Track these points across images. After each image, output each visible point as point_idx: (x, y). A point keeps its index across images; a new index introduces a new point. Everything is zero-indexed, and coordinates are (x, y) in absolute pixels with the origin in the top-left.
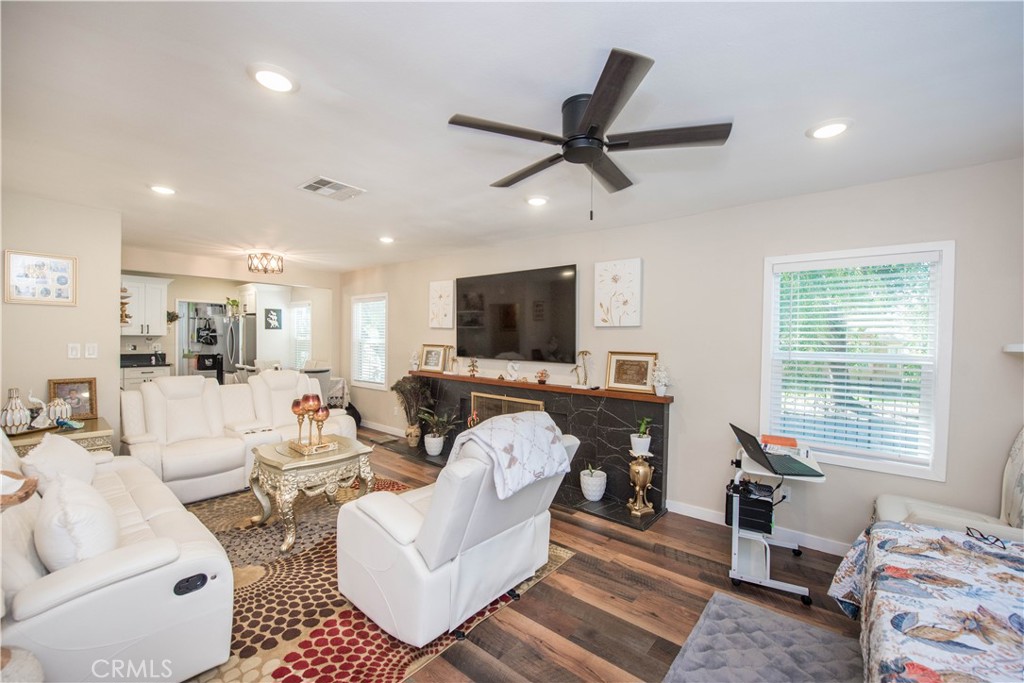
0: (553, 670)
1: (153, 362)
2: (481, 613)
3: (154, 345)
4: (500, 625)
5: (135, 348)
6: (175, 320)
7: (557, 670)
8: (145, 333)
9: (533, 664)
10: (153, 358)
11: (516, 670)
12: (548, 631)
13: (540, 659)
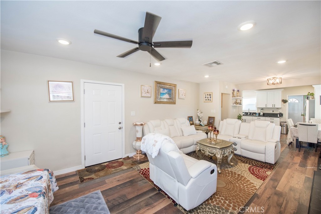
0: (140, 208)
1: (278, 116)
2: (166, 194)
3: (279, 110)
4: (162, 199)
5: (273, 111)
6: (286, 102)
7: (140, 209)
8: (274, 107)
9: (144, 204)
10: (278, 115)
11: (144, 200)
12: (156, 211)
13: (146, 206)
